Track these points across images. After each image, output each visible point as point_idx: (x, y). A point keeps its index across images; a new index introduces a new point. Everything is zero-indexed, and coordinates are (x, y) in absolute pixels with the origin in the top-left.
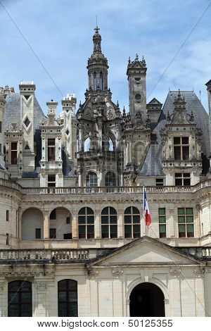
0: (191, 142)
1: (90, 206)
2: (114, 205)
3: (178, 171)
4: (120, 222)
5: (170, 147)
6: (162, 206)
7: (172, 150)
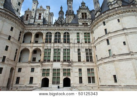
0: (88, 14)
1: (51, 31)
2: (60, 31)
3: (84, 22)
4: (62, 37)
5: (80, 15)
6: (78, 32)
7: (81, 16)
